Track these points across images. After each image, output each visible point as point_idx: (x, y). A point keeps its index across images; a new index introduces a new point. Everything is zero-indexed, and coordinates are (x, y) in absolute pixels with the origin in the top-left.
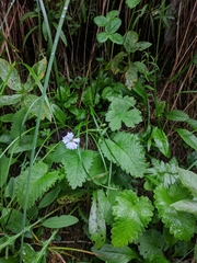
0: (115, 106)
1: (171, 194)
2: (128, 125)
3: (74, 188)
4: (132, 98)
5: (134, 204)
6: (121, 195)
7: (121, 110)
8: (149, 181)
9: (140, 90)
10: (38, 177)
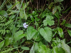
0: (47, 19)
1: (59, 50)
2: (49, 25)
3: (28, 40)
4: (53, 17)
5: (45, 50)
6: (42, 46)
7: (49, 20)
8: (53, 44)
9: (57, 15)
10: (20, 34)
